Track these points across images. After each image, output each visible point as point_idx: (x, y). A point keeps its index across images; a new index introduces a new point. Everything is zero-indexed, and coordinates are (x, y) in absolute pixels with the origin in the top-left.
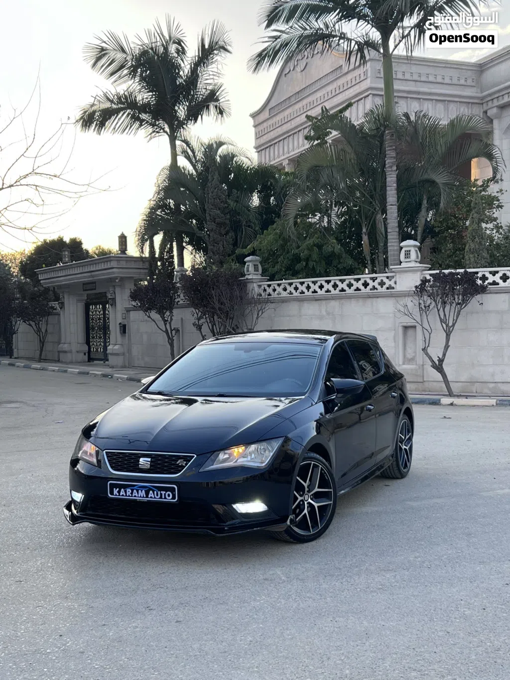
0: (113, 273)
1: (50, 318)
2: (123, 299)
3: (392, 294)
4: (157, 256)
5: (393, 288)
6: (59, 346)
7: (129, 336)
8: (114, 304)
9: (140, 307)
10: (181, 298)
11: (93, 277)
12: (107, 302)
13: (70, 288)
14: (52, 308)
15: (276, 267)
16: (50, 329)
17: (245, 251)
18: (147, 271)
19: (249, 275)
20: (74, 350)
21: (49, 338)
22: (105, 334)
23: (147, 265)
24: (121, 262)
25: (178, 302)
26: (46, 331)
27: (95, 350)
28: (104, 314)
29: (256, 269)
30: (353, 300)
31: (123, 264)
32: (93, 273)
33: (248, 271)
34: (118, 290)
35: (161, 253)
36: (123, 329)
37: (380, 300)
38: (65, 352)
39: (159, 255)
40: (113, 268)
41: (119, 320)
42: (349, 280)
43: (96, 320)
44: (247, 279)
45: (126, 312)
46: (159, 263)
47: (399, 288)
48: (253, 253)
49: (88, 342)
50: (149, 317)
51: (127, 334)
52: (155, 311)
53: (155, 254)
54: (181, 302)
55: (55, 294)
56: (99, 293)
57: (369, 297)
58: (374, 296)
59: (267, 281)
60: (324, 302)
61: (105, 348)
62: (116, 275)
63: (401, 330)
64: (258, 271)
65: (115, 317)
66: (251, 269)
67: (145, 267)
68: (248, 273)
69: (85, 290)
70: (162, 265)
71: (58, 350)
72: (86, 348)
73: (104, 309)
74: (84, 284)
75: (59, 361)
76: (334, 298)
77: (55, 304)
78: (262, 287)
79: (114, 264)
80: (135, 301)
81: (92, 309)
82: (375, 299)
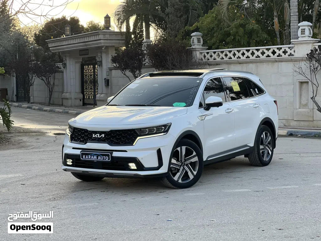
0: (100, 43)
1: (56, 74)
2: (107, 61)
3: (292, 59)
4: (131, 31)
5: (293, 55)
6: (63, 94)
7: (111, 88)
8: (101, 65)
9: (118, 67)
10: (147, 61)
11: (86, 46)
12: (96, 64)
13: (71, 53)
14: (58, 67)
15: (213, 40)
16: (56, 82)
17: (191, 28)
18: (124, 41)
19: (194, 45)
20: (73, 97)
21: (56, 89)
22: (95, 86)
23: (124, 37)
24: (106, 35)
25: (145, 64)
26: (54, 83)
27: (87, 97)
28: (94, 72)
29: (199, 41)
30: (264, 63)
31: (108, 37)
32: (86, 43)
33: (193, 43)
34: (104, 56)
35: (134, 29)
36: (107, 82)
37: (283, 63)
38: (67, 99)
39: (133, 30)
40: (100, 40)
41: (105, 76)
42: (262, 50)
43: (88, 76)
44: (193, 48)
45: (109, 71)
46: (133, 36)
47: (296, 55)
48: (197, 30)
49: (83, 92)
50: (125, 74)
51: (110, 86)
52: (129, 70)
53: (130, 30)
54: (147, 64)
55: (60, 57)
56: (91, 57)
57: (276, 61)
58: (280, 60)
59: (206, 50)
60: (245, 65)
61: (95, 96)
62: (103, 45)
63: (298, 85)
64: (200, 43)
65: (102, 74)
66: (196, 41)
67: (123, 39)
68: (194, 44)
69: (80, 55)
70: (134, 37)
71: (63, 97)
72: (81, 96)
73: (94, 68)
74: (81, 50)
75: (62, 105)
76: (252, 62)
77: (60, 65)
78: (203, 54)
79: (101, 37)
80: (115, 63)
81: (86, 68)
82: (280, 63)
